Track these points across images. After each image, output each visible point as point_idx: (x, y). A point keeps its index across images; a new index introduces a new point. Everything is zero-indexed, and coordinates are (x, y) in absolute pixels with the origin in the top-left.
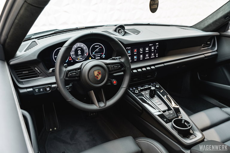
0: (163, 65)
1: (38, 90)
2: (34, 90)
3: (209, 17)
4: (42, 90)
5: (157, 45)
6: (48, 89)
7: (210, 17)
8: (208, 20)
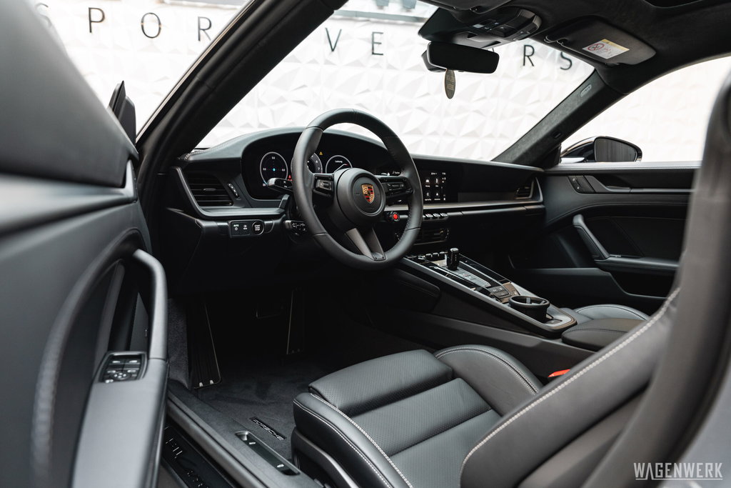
0: (459, 213)
1: (238, 225)
2: (232, 224)
3: (520, 141)
4: (245, 228)
5: (444, 176)
6: (257, 228)
7: (523, 140)
8: (519, 147)
